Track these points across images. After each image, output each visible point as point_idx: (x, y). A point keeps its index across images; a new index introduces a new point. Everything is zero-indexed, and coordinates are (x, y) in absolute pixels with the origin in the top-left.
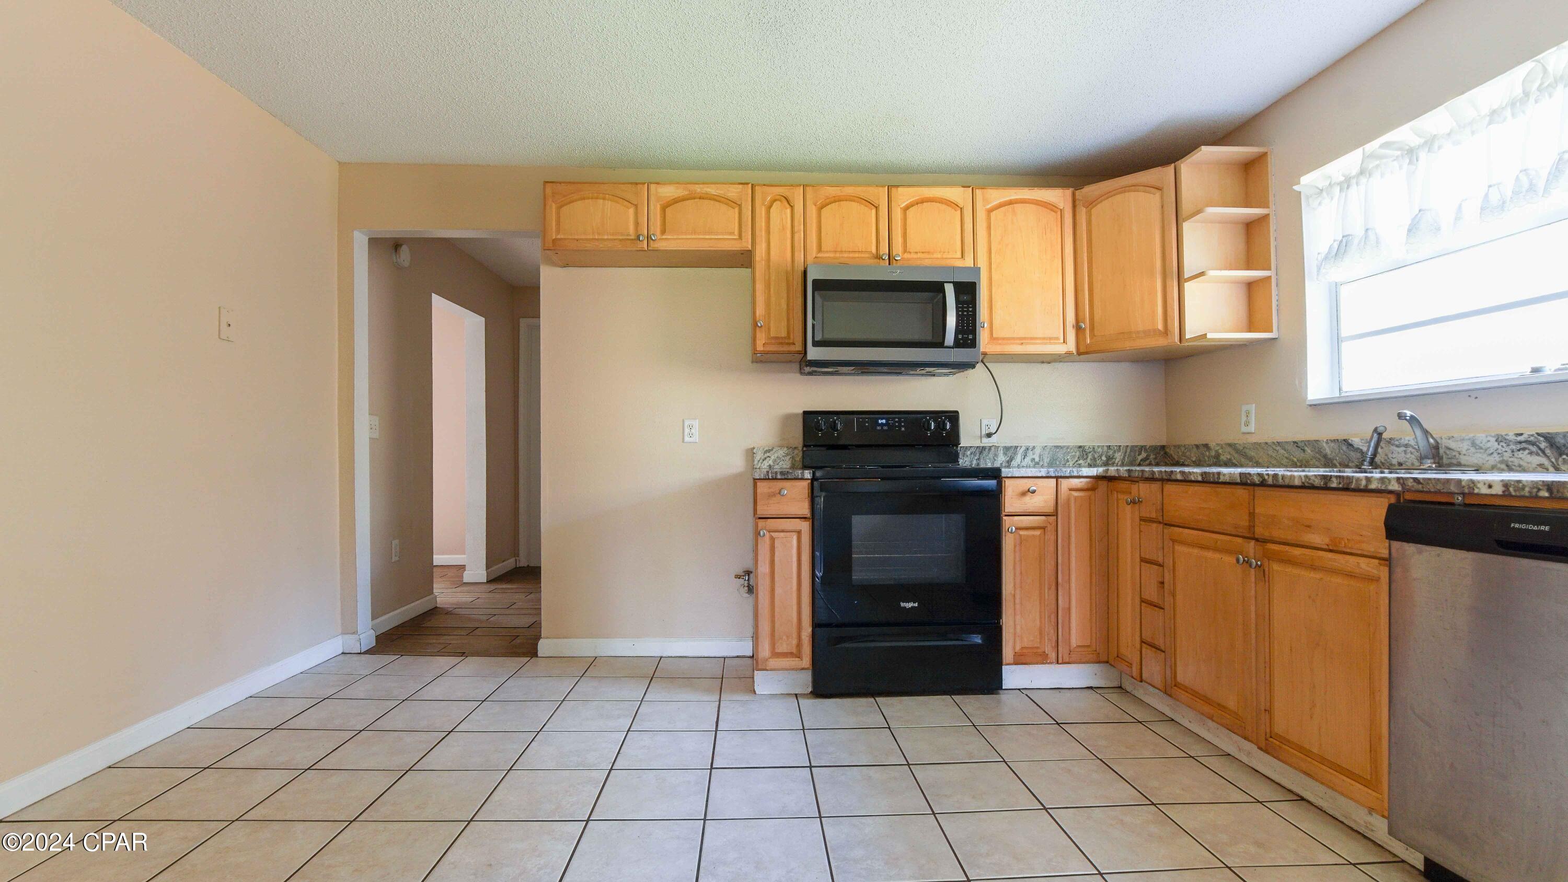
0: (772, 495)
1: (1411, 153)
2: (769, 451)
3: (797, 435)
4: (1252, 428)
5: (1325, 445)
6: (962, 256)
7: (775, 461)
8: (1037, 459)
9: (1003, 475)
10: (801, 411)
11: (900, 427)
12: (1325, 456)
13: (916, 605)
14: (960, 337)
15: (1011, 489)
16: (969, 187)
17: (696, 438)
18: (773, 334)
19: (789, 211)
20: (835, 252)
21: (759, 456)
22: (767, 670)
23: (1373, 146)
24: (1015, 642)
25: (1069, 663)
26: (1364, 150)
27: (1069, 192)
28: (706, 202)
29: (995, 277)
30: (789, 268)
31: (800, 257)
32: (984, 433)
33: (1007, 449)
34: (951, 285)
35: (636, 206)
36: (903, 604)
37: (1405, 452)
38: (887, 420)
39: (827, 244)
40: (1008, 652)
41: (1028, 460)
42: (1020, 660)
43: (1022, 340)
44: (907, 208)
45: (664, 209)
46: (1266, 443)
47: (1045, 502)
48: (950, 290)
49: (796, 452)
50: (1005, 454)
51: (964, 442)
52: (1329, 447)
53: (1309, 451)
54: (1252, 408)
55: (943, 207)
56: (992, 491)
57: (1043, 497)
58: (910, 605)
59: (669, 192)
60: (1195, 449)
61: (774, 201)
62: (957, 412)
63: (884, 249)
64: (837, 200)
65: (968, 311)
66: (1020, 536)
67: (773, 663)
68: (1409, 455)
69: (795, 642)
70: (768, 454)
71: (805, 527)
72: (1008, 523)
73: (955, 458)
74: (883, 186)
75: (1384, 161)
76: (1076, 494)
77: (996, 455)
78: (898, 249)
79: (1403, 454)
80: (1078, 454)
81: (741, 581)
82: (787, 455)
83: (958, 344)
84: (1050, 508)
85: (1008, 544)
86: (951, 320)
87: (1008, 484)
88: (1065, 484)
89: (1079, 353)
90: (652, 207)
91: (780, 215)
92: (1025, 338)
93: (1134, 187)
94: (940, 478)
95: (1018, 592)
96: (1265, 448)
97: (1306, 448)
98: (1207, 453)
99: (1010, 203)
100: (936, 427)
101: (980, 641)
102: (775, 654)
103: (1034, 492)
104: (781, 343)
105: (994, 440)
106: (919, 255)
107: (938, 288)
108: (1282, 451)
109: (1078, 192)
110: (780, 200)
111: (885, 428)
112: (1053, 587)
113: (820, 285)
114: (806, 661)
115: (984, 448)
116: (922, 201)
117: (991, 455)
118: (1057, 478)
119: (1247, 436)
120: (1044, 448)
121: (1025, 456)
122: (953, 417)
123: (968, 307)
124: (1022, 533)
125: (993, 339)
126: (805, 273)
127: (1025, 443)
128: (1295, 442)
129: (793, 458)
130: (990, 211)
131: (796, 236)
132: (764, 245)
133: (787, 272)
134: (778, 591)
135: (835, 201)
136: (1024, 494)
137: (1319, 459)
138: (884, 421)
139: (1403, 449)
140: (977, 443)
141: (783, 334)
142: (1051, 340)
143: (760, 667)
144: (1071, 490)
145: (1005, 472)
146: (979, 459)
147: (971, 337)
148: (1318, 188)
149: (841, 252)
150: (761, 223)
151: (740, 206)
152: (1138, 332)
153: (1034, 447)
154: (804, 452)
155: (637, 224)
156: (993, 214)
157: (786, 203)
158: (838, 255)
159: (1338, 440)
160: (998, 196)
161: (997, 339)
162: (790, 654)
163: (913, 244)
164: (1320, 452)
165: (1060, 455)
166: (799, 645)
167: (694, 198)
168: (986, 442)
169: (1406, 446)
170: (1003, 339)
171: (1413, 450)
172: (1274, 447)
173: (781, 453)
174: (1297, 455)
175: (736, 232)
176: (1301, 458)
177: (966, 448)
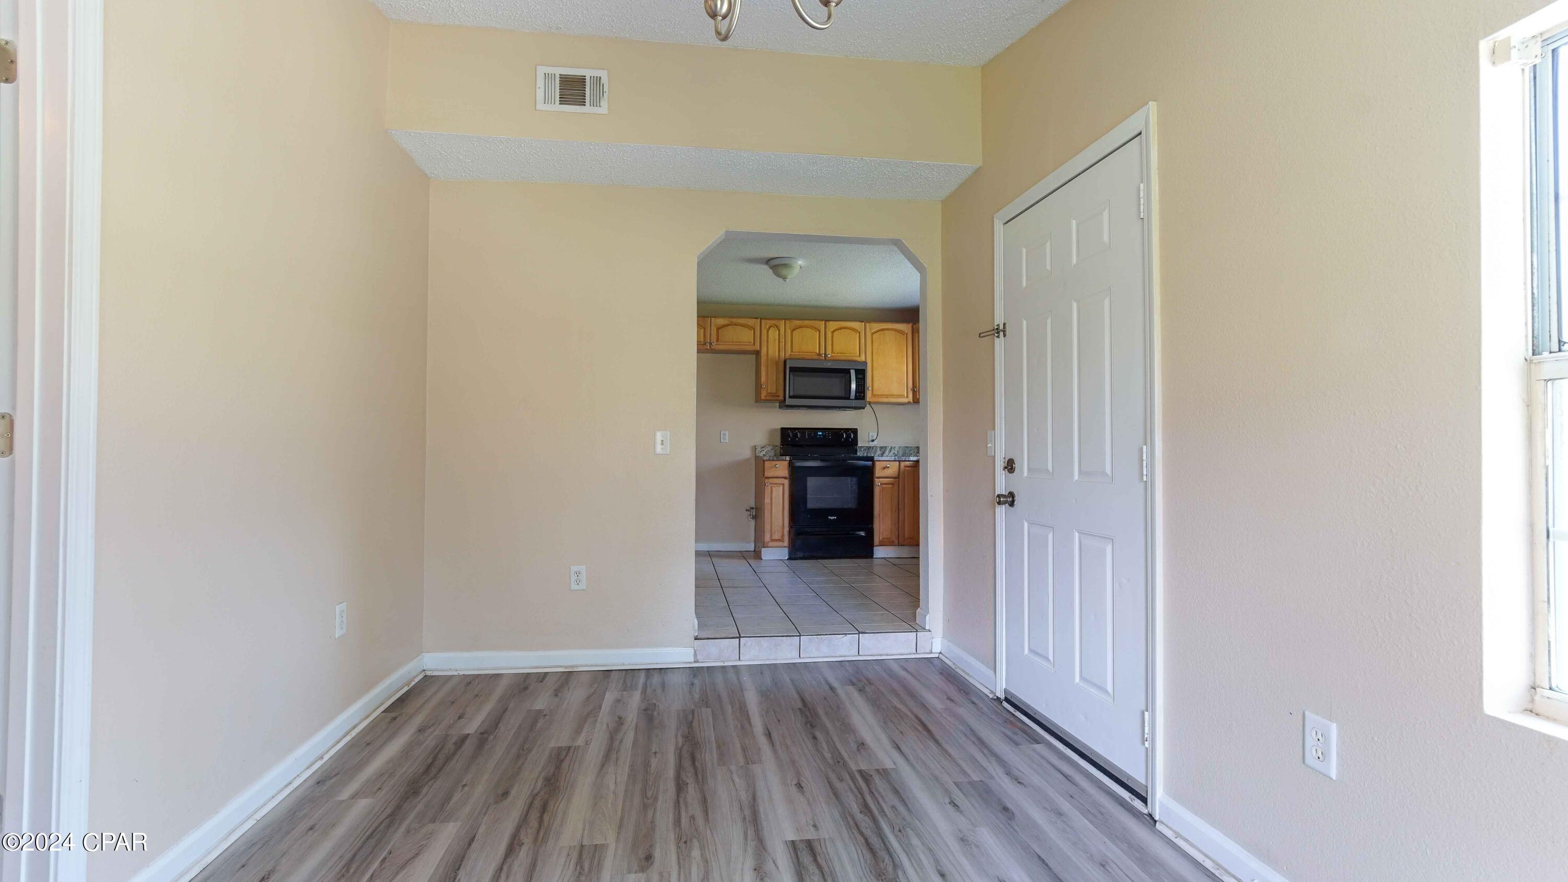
0: (771, 467)
2: (763, 447)
3: (778, 441)
6: (860, 355)
7: (766, 453)
8: (896, 453)
9: (875, 460)
10: (780, 427)
11: (829, 436)
13: (836, 518)
14: (858, 395)
15: (878, 466)
16: (863, 322)
17: (727, 441)
18: (769, 392)
19: (777, 332)
20: (799, 352)
21: (759, 449)
22: (768, 547)
24: (880, 535)
25: (903, 545)
27: (910, 325)
28: (738, 327)
29: (875, 365)
30: (777, 360)
31: (782, 355)
32: (870, 439)
33: (881, 448)
34: (854, 371)
35: (705, 328)
36: (829, 517)
38: (822, 432)
39: (796, 349)
40: (876, 540)
41: (892, 453)
42: (882, 544)
43: (887, 396)
44: (833, 332)
45: (718, 329)
47: (894, 472)
48: (853, 373)
49: (777, 448)
50: (880, 450)
51: (860, 444)
55: (851, 331)
56: (869, 467)
57: (893, 469)
58: (833, 518)
59: (721, 321)
61: (770, 327)
62: (857, 429)
63: (823, 351)
64: (801, 327)
65: (861, 383)
66: (883, 487)
67: (771, 544)
69: (781, 535)
70: (763, 449)
71: (786, 482)
72: (877, 482)
73: (856, 452)
74: (822, 320)
76: (907, 468)
77: (876, 451)
78: (829, 351)
80: (916, 451)
81: (749, 513)
82: (773, 449)
83: (857, 398)
84: (896, 474)
85: (877, 491)
86: (853, 386)
87: (877, 463)
88: (903, 464)
89: (914, 402)
90: (712, 328)
91: (774, 334)
92: (888, 395)
94: (847, 460)
95: (881, 512)
99: (883, 330)
100: (846, 436)
101: (863, 534)
102: (772, 540)
103: (888, 467)
104: (774, 396)
105: (875, 443)
106: (839, 355)
107: (848, 372)
109: (914, 325)
110: (773, 327)
111: (821, 437)
112: (897, 511)
113: (793, 370)
114: (786, 543)
115: (870, 447)
116: (841, 328)
117: (873, 451)
118: (899, 461)
120: (900, 447)
121: (890, 451)
122: (855, 431)
123: (861, 381)
124: (883, 486)
125: (873, 395)
126: (785, 362)
127: (890, 445)
129: (775, 451)
130: (873, 334)
131: (781, 344)
132: (765, 349)
133: (776, 361)
134: (773, 511)
135: (799, 328)
136: (884, 468)
138: (821, 433)
140: (867, 445)
141: (774, 391)
142: (901, 396)
143: (765, 545)
144: (905, 467)
145: (876, 458)
146: (868, 452)
147: (862, 395)
149: (802, 352)
150: (764, 338)
151: (754, 329)
153: (895, 447)
154: (781, 448)
155: (705, 336)
156: (874, 335)
157: (776, 328)
158: (800, 354)
160: (877, 326)
161: (875, 395)
162: (779, 540)
163: (837, 349)
165: (907, 451)
166: (783, 536)
167: (732, 325)
168: (872, 444)
170: (878, 395)
173: (769, 448)
175: (752, 342)
177: (861, 447)
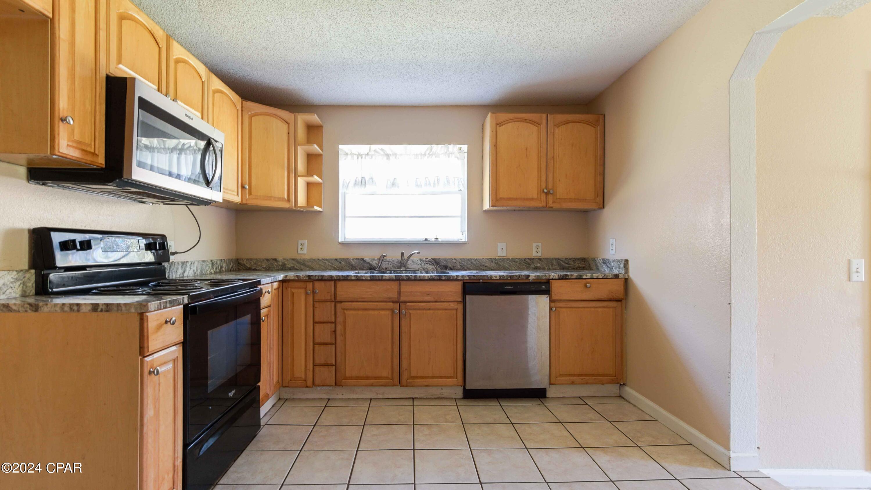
1: (387, 155)
4: (305, 251)
5: (352, 260)
8: (195, 270)
12: (352, 265)
23: (374, 147)
26: (370, 146)
27: (240, 100)
33: (183, 264)
37: (388, 264)
39: (126, 59)
41: (191, 271)
44: (177, 61)
46: (318, 259)
47: (269, 298)
50: (182, 268)
52: (354, 262)
53: (344, 263)
54: (305, 242)
55: (195, 74)
60: (265, 261)
64: (135, 20)
68: (389, 265)
75: (377, 154)
77: (177, 269)
79: (387, 265)
88: (273, 287)
89: (241, 203)
93: (276, 116)
96: (318, 261)
97: (342, 262)
98: (276, 264)
99: (222, 92)
104: (85, 151)
105: (173, 257)
108: (328, 263)
109: (244, 103)
115: (171, 263)
116: (185, 62)
117: (175, 269)
118: (272, 283)
119: (302, 255)
121: (190, 269)
128: (335, 259)
130: (214, 92)
136: (264, 295)
137: (349, 266)
139: (387, 263)
142: (233, 192)
146: (169, 272)
148: (346, 152)
152: (275, 197)
156: (215, 95)
159: (358, 259)
160: (217, 83)
163: (180, 94)
164: (349, 263)
169: (389, 262)
171: (391, 263)
172: (323, 261)
174: (337, 264)
176: (339, 266)
